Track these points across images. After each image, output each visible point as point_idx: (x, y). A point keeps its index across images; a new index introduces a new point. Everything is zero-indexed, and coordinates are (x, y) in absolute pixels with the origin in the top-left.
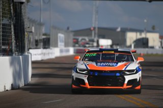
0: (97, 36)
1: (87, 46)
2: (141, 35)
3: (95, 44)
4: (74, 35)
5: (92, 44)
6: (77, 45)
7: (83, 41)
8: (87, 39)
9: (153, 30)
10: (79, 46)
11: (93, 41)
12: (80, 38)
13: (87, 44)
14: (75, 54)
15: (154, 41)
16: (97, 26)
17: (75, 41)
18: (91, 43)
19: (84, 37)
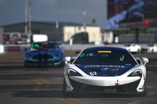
0: (30, 31)
1: (19, 42)
2: (79, 29)
3: (29, 41)
4: (5, 31)
5: (25, 41)
6: (8, 42)
7: (15, 37)
8: (19, 35)
9: (93, 23)
10: (11, 43)
11: (26, 37)
12: (11, 35)
13: (20, 40)
14: (5, 53)
15: (94, 35)
16: (30, 20)
17: (5, 37)
18: (24, 39)
19: (15, 33)
